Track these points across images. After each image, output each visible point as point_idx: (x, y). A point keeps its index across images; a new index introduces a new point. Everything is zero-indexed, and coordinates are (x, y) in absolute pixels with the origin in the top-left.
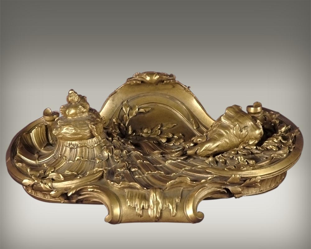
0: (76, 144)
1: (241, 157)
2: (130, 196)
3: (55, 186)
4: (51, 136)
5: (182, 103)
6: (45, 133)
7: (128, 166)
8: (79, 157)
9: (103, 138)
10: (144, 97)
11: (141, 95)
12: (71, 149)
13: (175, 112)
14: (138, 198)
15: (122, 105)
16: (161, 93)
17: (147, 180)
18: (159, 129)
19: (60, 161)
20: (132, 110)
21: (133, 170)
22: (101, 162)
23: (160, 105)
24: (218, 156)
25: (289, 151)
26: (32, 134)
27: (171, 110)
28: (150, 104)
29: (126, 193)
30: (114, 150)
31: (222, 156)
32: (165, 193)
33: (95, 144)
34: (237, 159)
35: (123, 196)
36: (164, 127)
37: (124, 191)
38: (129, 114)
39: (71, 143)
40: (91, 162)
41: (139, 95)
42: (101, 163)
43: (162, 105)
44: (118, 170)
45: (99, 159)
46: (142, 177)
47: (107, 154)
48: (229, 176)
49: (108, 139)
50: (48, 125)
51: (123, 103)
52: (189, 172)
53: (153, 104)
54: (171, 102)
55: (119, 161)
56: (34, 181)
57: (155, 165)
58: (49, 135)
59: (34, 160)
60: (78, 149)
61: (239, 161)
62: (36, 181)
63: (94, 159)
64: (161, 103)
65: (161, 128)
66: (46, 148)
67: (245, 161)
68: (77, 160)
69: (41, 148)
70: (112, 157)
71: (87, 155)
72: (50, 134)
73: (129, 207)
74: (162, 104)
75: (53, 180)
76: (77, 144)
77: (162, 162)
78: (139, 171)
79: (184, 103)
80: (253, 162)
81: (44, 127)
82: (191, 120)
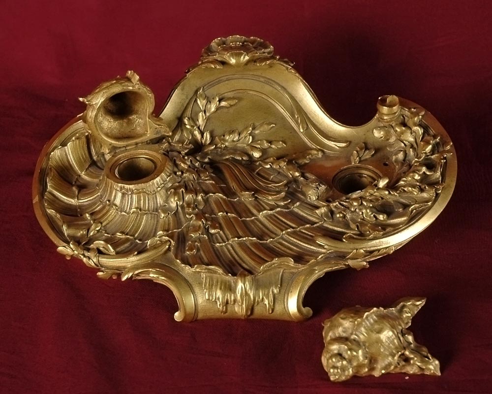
0: (130, 189)
1: (367, 211)
2: (209, 285)
3: (103, 263)
4: (95, 150)
5: (283, 87)
6: (85, 146)
7: (206, 225)
8: (135, 209)
9: (168, 174)
10: (227, 82)
11: (223, 78)
12: (124, 194)
13: (273, 102)
14: (221, 289)
15: (195, 95)
16: (253, 75)
17: (232, 251)
18: (250, 134)
19: (108, 211)
20: (210, 102)
21: (213, 231)
22: (166, 217)
23: (251, 92)
24: (334, 204)
25: (436, 192)
26: (68, 148)
27: (266, 100)
28: (237, 91)
29: (203, 279)
30: (185, 195)
31: (340, 204)
32: (257, 280)
33: (157, 188)
34: (361, 213)
35: (199, 283)
36: (258, 130)
37: (201, 275)
38: (206, 110)
39: (124, 187)
40: (153, 216)
41: (220, 79)
42: (167, 219)
43: (254, 93)
44: (191, 236)
45: (164, 212)
46: (226, 245)
47: (175, 203)
48: (350, 251)
49: (175, 173)
50: (90, 136)
51: (196, 92)
52: (292, 239)
53: (241, 91)
54: (268, 88)
55: (192, 217)
56: (73, 251)
57: (244, 219)
58: (92, 147)
59: (73, 198)
60: (135, 197)
61: (364, 215)
62: (75, 252)
63: (157, 210)
64: (253, 89)
65: (253, 132)
66: (88, 171)
67: (372, 215)
68: (132, 213)
69: (82, 172)
70: (182, 207)
71: (147, 205)
72: (94, 146)
73: (208, 301)
74: (254, 91)
75: (100, 252)
76: (132, 190)
77: (255, 212)
78: (221, 232)
79: (286, 88)
80: (384, 218)
81: (84, 139)
82: (296, 117)
